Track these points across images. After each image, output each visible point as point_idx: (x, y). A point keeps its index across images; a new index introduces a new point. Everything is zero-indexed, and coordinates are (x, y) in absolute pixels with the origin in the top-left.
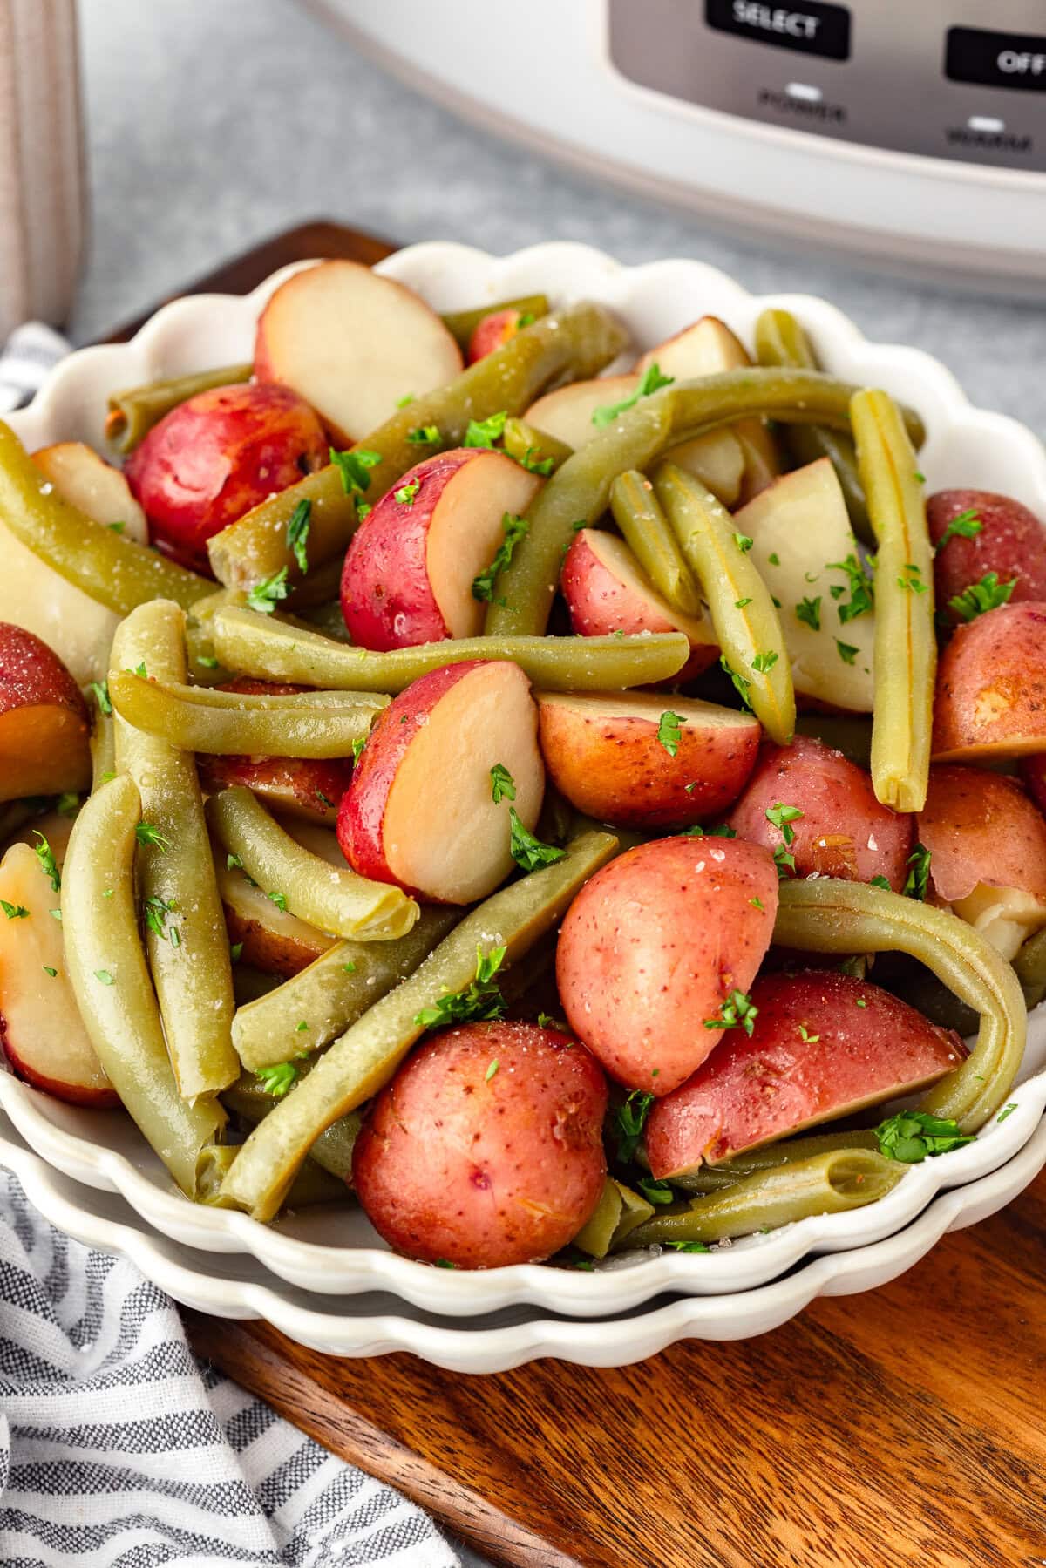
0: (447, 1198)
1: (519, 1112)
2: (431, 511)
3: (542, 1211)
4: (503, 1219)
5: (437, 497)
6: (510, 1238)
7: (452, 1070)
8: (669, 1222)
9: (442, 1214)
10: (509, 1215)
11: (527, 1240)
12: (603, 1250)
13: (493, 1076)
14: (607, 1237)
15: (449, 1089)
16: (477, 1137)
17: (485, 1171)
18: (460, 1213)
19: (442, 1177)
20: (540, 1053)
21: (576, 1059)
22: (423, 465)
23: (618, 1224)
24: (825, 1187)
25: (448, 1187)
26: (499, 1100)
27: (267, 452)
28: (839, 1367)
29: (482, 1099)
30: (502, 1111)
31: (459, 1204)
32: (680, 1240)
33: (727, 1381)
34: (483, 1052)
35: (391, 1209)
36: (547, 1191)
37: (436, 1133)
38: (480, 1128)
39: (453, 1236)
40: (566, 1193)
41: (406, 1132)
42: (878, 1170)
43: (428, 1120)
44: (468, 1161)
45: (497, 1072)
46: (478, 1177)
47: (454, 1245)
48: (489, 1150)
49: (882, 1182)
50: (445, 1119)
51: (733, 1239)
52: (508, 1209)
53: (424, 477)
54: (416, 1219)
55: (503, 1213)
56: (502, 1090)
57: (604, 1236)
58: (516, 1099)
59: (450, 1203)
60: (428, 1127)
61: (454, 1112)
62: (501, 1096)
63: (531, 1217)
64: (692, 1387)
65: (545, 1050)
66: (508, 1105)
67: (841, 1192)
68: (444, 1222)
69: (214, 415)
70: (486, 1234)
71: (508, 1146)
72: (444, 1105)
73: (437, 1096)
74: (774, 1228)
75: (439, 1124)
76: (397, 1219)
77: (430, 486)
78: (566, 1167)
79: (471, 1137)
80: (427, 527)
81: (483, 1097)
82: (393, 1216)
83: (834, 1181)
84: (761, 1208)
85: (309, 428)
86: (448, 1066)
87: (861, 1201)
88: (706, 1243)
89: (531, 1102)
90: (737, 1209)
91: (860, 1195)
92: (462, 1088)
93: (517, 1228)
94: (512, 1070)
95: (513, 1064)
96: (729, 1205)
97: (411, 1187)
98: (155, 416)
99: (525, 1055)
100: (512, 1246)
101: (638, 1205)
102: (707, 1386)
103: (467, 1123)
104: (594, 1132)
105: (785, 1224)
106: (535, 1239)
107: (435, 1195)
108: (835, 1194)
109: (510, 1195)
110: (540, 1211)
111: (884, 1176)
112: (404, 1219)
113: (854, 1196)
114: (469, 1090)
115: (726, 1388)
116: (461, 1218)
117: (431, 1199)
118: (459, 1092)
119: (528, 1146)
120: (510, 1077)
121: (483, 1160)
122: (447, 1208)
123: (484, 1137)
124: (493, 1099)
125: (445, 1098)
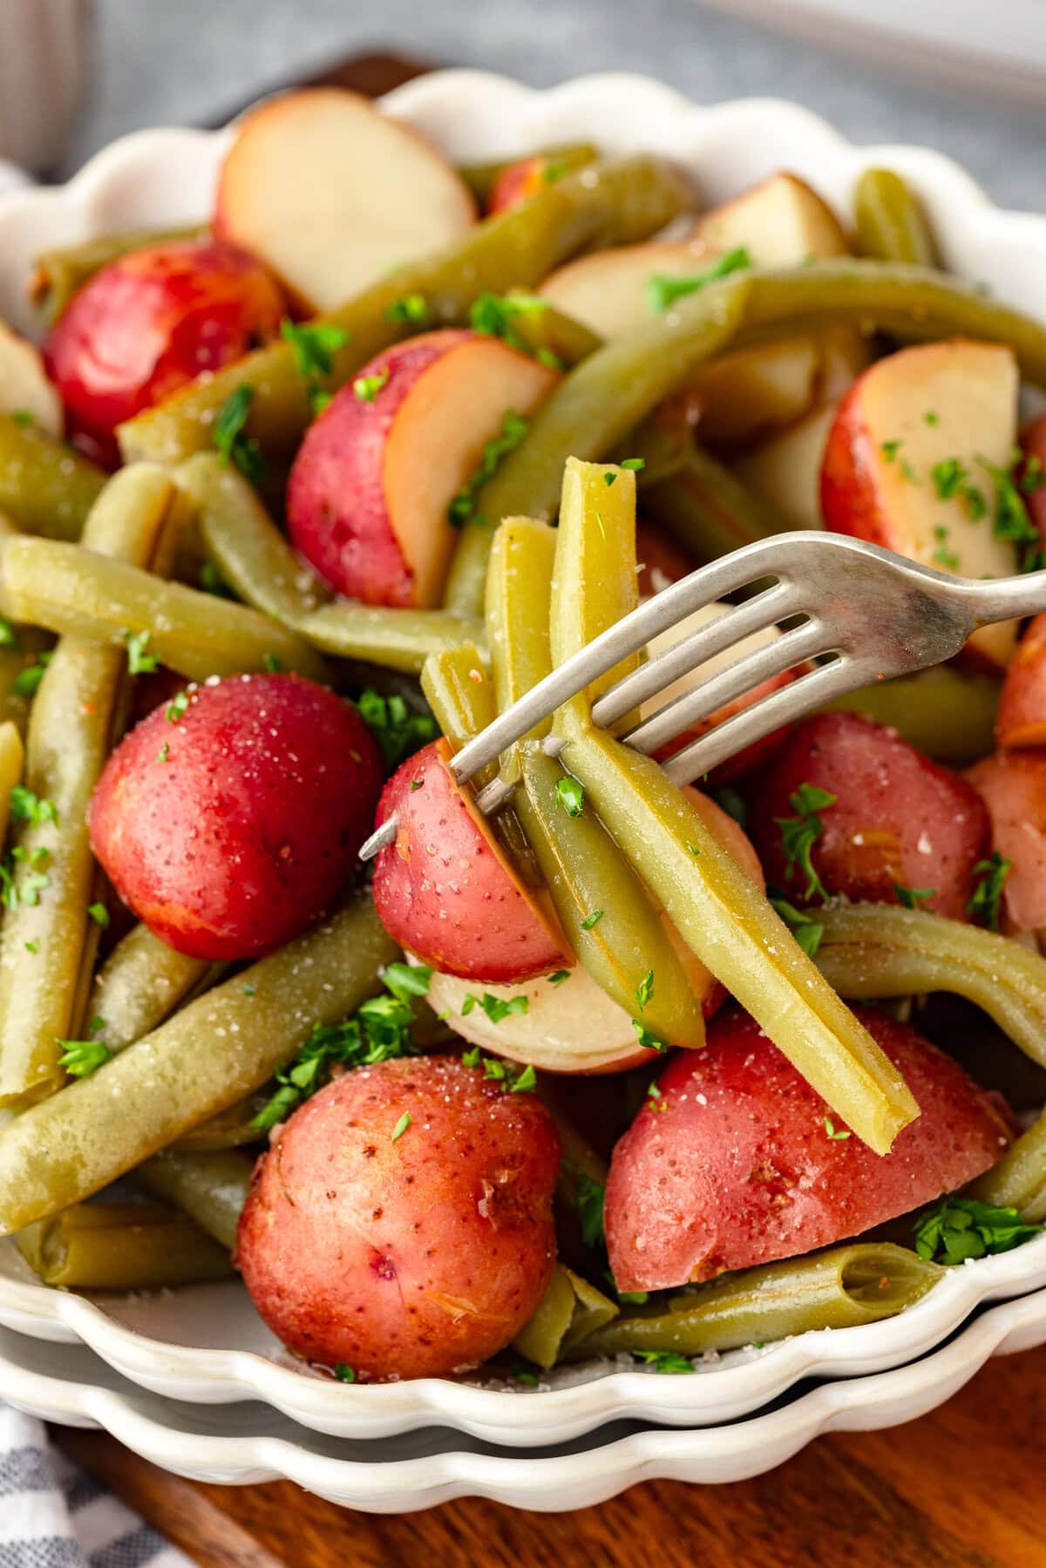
0: (343, 1289)
1: (434, 1180)
2: (393, 413)
3: (463, 1308)
4: (413, 1317)
5: (403, 394)
6: (424, 1341)
7: (352, 1124)
8: (640, 1327)
9: (338, 1309)
10: (421, 1312)
11: (447, 1345)
12: (549, 1360)
13: (402, 1134)
14: (555, 1341)
15: (345, 1149)
16: (378, 1214)
17: (389, 1258)
18: (360, 1310)
19: (335, 1263)
20: (467, 1103)
21: (515, 1111)
22: (396, 351)
23: (568, 1325)
24: (836, 1292)
25: (344, 1276)
26: (407, 1165)
27: (209, 328)
28: (875, 1515)
29: (388, 1165)
30: (410, 1180)
31: (358, 1298)
32: (653, 1349)
33: (732, 1526)
34: (394, 1102)
35: (276, 1299)
36: (469, 1283)
37: (328, 1207)
38: (383, 1200)
39: (353, 1337)
40: (495, 1286)
41: (292, 1204)
42: (910, 1273)
43: (319, 1190)
44: (366, 1244)
45: (408, 1128)
46: (380, 1263)
47: (356, 1348)
48: (393, 1231)
49: (913, 1288)
50: (340, 1188)
51: (722, 1352)
52: (421, 1306)
53: (395, 367)
54: (307, 1314)
55: (413, 1311)
56: (412, 1153)
57: (549, 1341)
58: (429, 1165)
59: (346, 1296)
60: (318, 1199)
61: (350, 1180)
62: (410, 1159)
63: (450, 1316)
64: (684, 1532)
65: (474, 1100)
66: (419, 1174)
67: (857, 1299)
68: (342, 1320)
69: (148, 280)
70: (394, 1336)
71: (417, 1226)
72: (339, 1171)
73: (331, 1158)
74: (770, 1341)
75: (331, 1196)
76: (285, 1312)
77: (397, 381)
78: (495, 1252)
79: (370, 1213)
80: (387, 432)
81: (389, 1159)
82: (280, 1309)
83: (848, 1284)
84: (755, 1315)
85: (263, 298)
86: (348, 1119)
87: (883, 1313)
88: (686, 1357)
89: (450, 1168)
90: (725, 1314)
91: (883, 1304)
92: (361, 1149)
93: (432, 1329)
94: (427, 1127)
95: (430, 1118)
96: (716, 1310)
97: (299, 1273)
98: (83, 276)
99: (446, 1106)
100: (427, 1352)
101: (595, 1302)
102: (703, 1532)
103: (366, 1194)
104: (540, 1204)
105: (781, 1338)
106: (457, 1342)
107: (327, 1285)
108: (850, 1301)
109: (421, 1288)
110: (460, 1308)
111: (912, 1281)
112: (293, 1313)
113: (874, 1305)
114: (371, 1151)
115: (729, 1536)
116: (361, 1315)
117: (323, 1290)
118: (357, 1154)
119: (442, 1225)
120: (423, 1136)
121: (386, 1243)
122: (343, 1303)
123: (387, 1213)
124: (400, 1163)
125: (341, 1162)
